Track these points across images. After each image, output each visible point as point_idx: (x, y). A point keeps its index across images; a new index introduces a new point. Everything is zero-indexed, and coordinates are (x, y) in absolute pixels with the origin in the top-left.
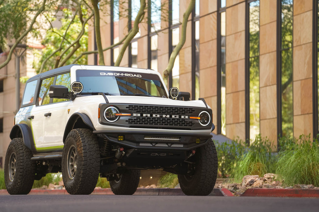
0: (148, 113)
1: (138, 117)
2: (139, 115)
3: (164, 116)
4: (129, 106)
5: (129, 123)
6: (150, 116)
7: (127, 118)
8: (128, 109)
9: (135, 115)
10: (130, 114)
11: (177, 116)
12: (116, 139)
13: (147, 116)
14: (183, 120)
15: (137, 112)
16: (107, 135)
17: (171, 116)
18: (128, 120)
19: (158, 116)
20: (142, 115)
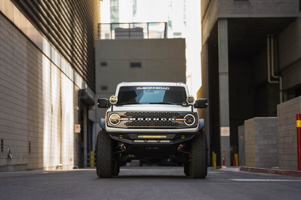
0: (141, 117)
1: (134, 121)
2: (134, 119)
3: (154, 119)
4: (127, 113)
5: (126, 125)
6: (143, 120)
7: (125, 122)
8: (126, 115)
9: (131, 119)
10: (128, 119)
11: (165, 119)
12: (118, 138)
13: (140, 120)
14: (170, 121)
15: (133, 117)
16: (111, 135)
17: (160, 119)
18: (126, 123)
19: (150, 119)
20: (137, 119)
